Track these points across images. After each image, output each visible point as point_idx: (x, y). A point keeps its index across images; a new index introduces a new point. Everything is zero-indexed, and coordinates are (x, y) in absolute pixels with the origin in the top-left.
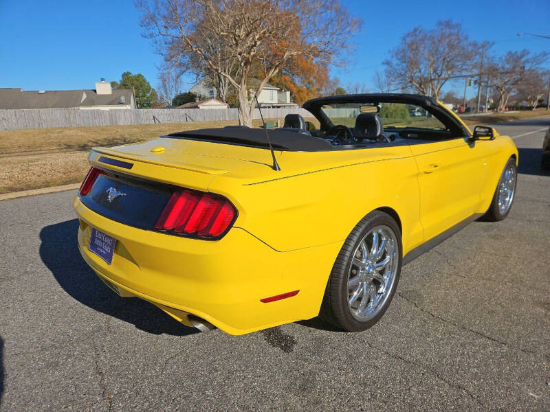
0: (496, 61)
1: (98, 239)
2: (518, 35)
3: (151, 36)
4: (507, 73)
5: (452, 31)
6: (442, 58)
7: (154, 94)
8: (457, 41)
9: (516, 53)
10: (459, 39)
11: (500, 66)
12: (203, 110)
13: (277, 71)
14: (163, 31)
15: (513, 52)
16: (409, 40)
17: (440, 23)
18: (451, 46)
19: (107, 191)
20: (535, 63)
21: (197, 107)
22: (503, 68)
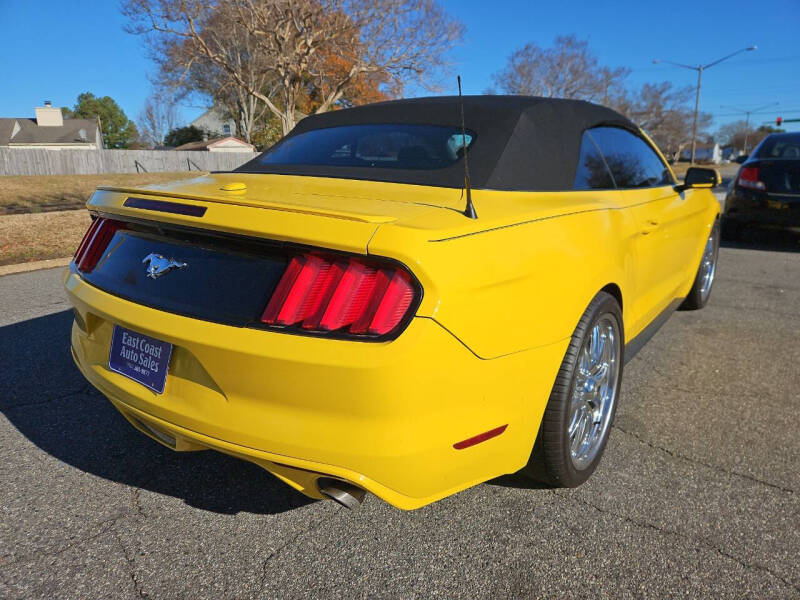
0: (629, 96)
1: (128, 348)
2: (654, 62)
3: (140, 30)
4: (642, 114)
5: (576, 51)
6: (564, 88)
7: (132, 129)
8: (582, 66)
9: (655, 85)
10: (585, 63)
11: (634, 103)
12: (214, 153)
13: (340, 94)
14: (161, 23)
15: (651, 85)
16: (518, 61)
17: (559, 40)
18: (575, 72)
19: (144, 261)
20: (679, 100)
21: (205, 149)
22: (638, 105)
